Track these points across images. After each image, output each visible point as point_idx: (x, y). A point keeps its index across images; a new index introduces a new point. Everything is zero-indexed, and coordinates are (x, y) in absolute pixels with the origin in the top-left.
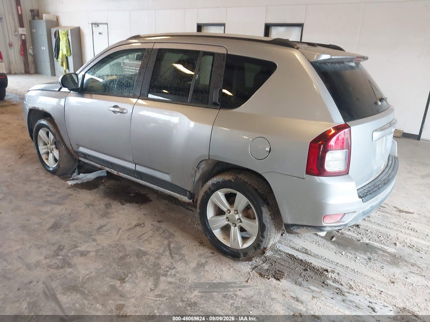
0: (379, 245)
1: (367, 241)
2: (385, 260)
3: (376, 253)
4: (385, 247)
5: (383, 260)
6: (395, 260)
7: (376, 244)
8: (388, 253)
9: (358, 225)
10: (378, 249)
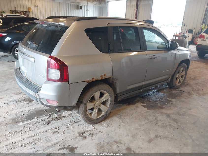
0: (28, 122)
1: (34, 120)
2: (18, 118)
3: (25, 118)
4: (24, 123)
5: (19, 118)
6: (15, 121)
7: (29, 121)
8: (21, 122)
9: (49, 123)
10: (26, 120)
